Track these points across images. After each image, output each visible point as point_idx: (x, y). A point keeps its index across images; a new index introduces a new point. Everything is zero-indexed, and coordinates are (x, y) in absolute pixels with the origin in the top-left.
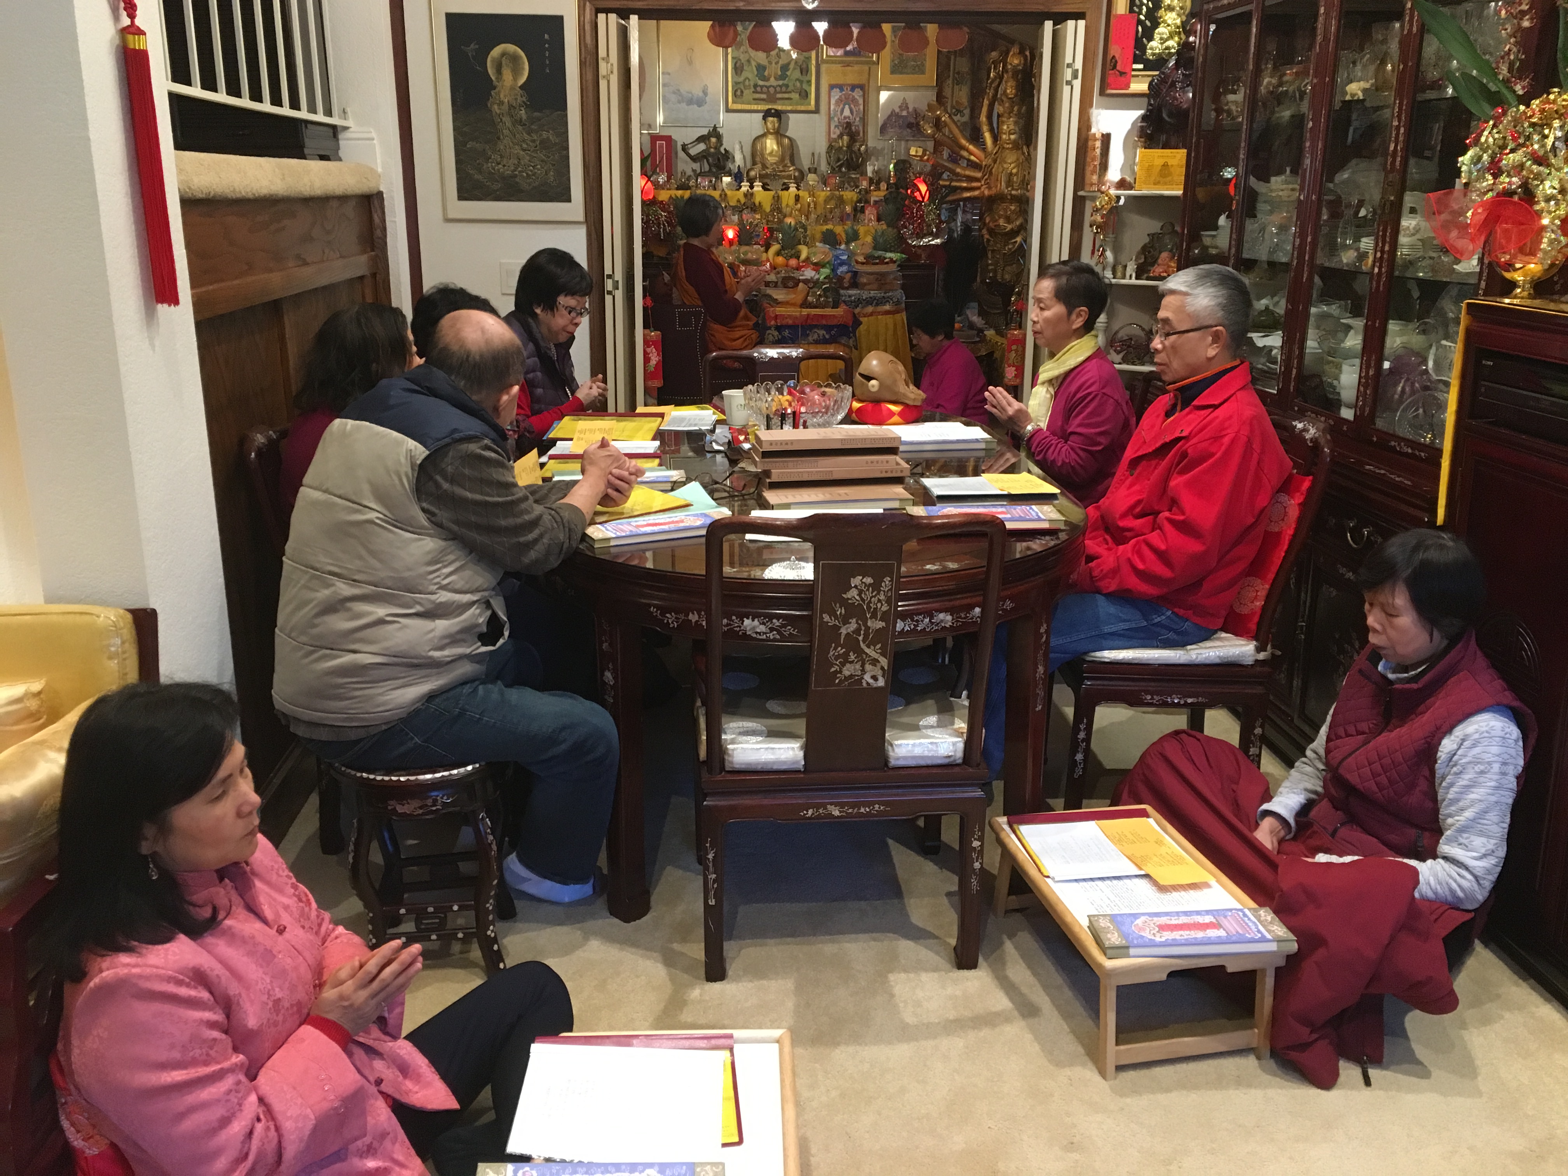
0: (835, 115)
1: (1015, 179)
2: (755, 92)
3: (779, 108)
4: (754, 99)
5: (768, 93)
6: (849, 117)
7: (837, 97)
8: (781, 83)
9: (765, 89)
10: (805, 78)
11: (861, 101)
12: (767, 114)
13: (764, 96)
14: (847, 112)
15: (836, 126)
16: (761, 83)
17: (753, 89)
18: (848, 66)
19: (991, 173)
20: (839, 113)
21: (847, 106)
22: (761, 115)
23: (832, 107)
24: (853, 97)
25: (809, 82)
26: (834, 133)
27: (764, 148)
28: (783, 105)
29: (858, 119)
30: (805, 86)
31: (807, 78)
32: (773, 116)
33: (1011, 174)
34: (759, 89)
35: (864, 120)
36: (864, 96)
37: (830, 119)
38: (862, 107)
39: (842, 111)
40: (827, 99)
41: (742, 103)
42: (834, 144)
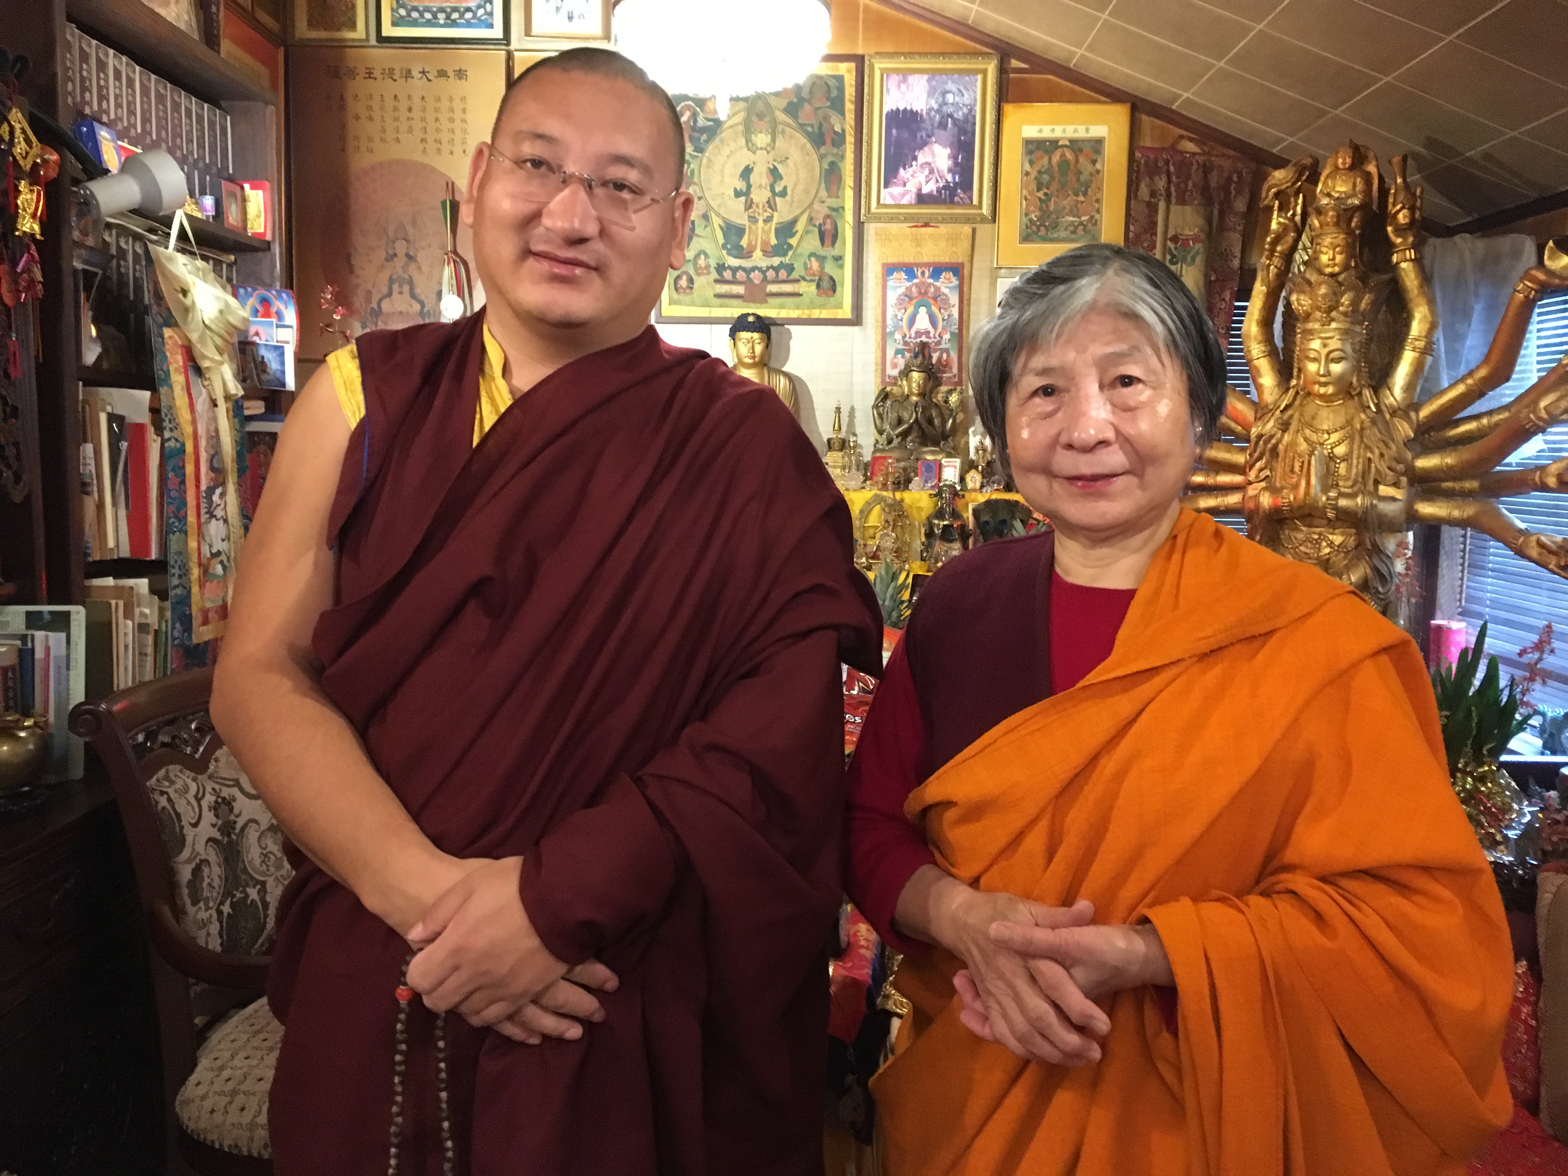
0: (897, 328)
1: (1342, 468)
2: (721, 281)
3: (770, 313)
4: (718, 296)
5: (748, 282)
6: (927, 333)
7: (901, 291)
8: (776, 261)
9: (741, 275)
10: (828, 252)
11: (954, 299)
12: (740, 325)
13: (740, 289)
14: (923, 322)
15: (898, 352)
16: (733, 262)
17: (715, 275)
18: (926, 225)
19: (1274, 452)
20: (904, 324)
23: (890, 312)
24: (937, 289)
25: (839, 259)
26: (895, 366)
28: (782, 307)
29: (947, 336)
30: (830, 269)
31: (836, 252)
32: (755, 328)
33: (1332, 457)
34: (728, 275)
35: (961, 338)
36: (961, 288)
37: (885, 336)
38: (955, 312)
39: (912, 321)
40: (879, 294)
41: (692, 304)
42: (888, 389)
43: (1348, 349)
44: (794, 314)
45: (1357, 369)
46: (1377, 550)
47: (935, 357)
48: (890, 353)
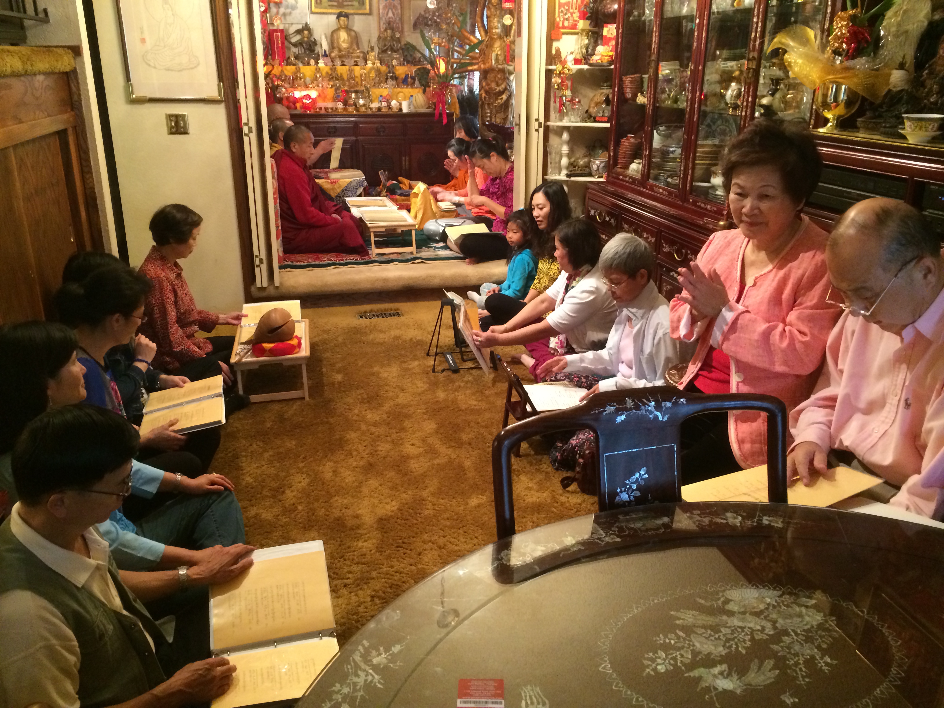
0: (383, 16)
1: (500, 58)
2: (330, 1)
3: (346, 11)
4: (329, 6)
5: (338, 1)
6: (392, 18)
7: (384, 4)
11: (399, 7)
12: (339, 16)
13: (335, 4)
14: (390, 14)
15: (384, 24)
19: (485, 53)
20: (385, 15)
21: (390, 11)
22: (335, 16)
23: (381, 11)
24: (394, 4)
27: (338, 38)
28: (348, 9)
29: (397, 19)
32: (344, 16)
33: (497, 55)
35: (401, 19)
36: (401, 4)
37: (380, 19)
38: (400, 11)
39: (387, 14)
40: (377, 6)
41: (321, 8)
42: (381, 35)
43: (499, 25)
44: (352, 11)
45: (502, 31)
46: (508, 79)
47: (394, 25)
48: (382, 24)
